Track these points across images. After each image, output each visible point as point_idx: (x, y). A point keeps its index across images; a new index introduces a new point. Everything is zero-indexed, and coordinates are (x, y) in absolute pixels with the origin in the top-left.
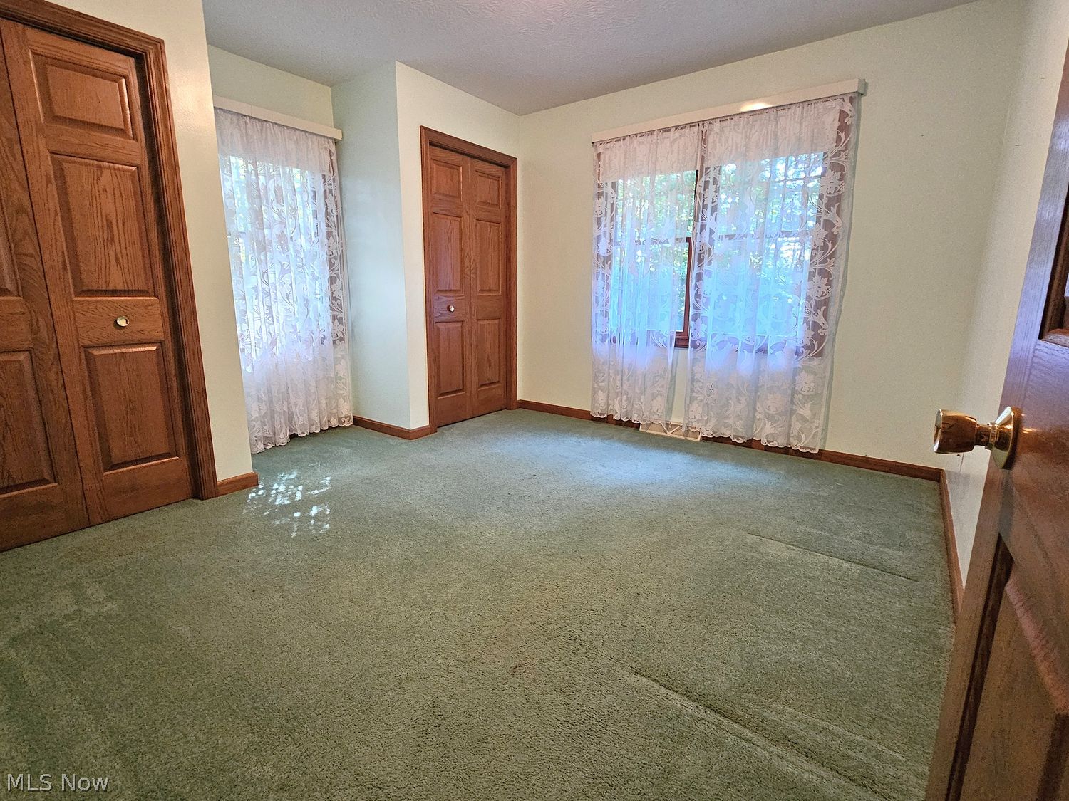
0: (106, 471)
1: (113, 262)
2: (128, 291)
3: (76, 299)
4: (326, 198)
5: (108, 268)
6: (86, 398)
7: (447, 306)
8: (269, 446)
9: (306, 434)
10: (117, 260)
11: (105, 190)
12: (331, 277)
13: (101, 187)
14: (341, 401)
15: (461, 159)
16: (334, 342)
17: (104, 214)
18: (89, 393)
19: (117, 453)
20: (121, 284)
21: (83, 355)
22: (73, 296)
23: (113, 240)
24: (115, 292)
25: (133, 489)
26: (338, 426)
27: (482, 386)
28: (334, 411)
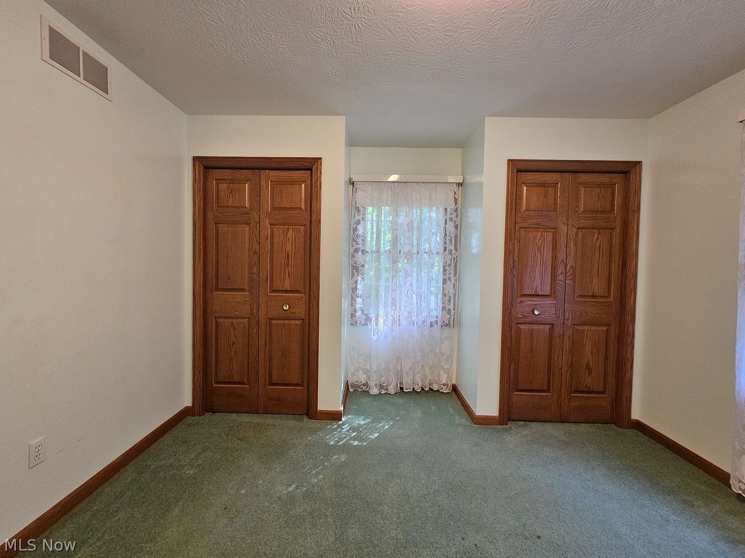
0: (269, 386)
1: (287, 275)
2: (292, 291)
3: (270, 294)
4: (446, 224)
5: (284, 279)
6: (266, 345)
7: (532, 309)
8: (383, 392)
9: (409, 390)
10: (289, 275)
11: (289, 239)
12: (444, 279)
13: (287, 238)
14: (442, 372)
15: (560, 176)
16: (442, 326)
17: (287, 250)
18: (268, 343)
19: (275, 378)
20: (289, 287)
21: (268, 323)
22: (268, 292)
23: (288, 265)
24: (286, 291)
25: (278, 400)
26: (438, 390)
27: (576, 392)
28: (436, 378)
